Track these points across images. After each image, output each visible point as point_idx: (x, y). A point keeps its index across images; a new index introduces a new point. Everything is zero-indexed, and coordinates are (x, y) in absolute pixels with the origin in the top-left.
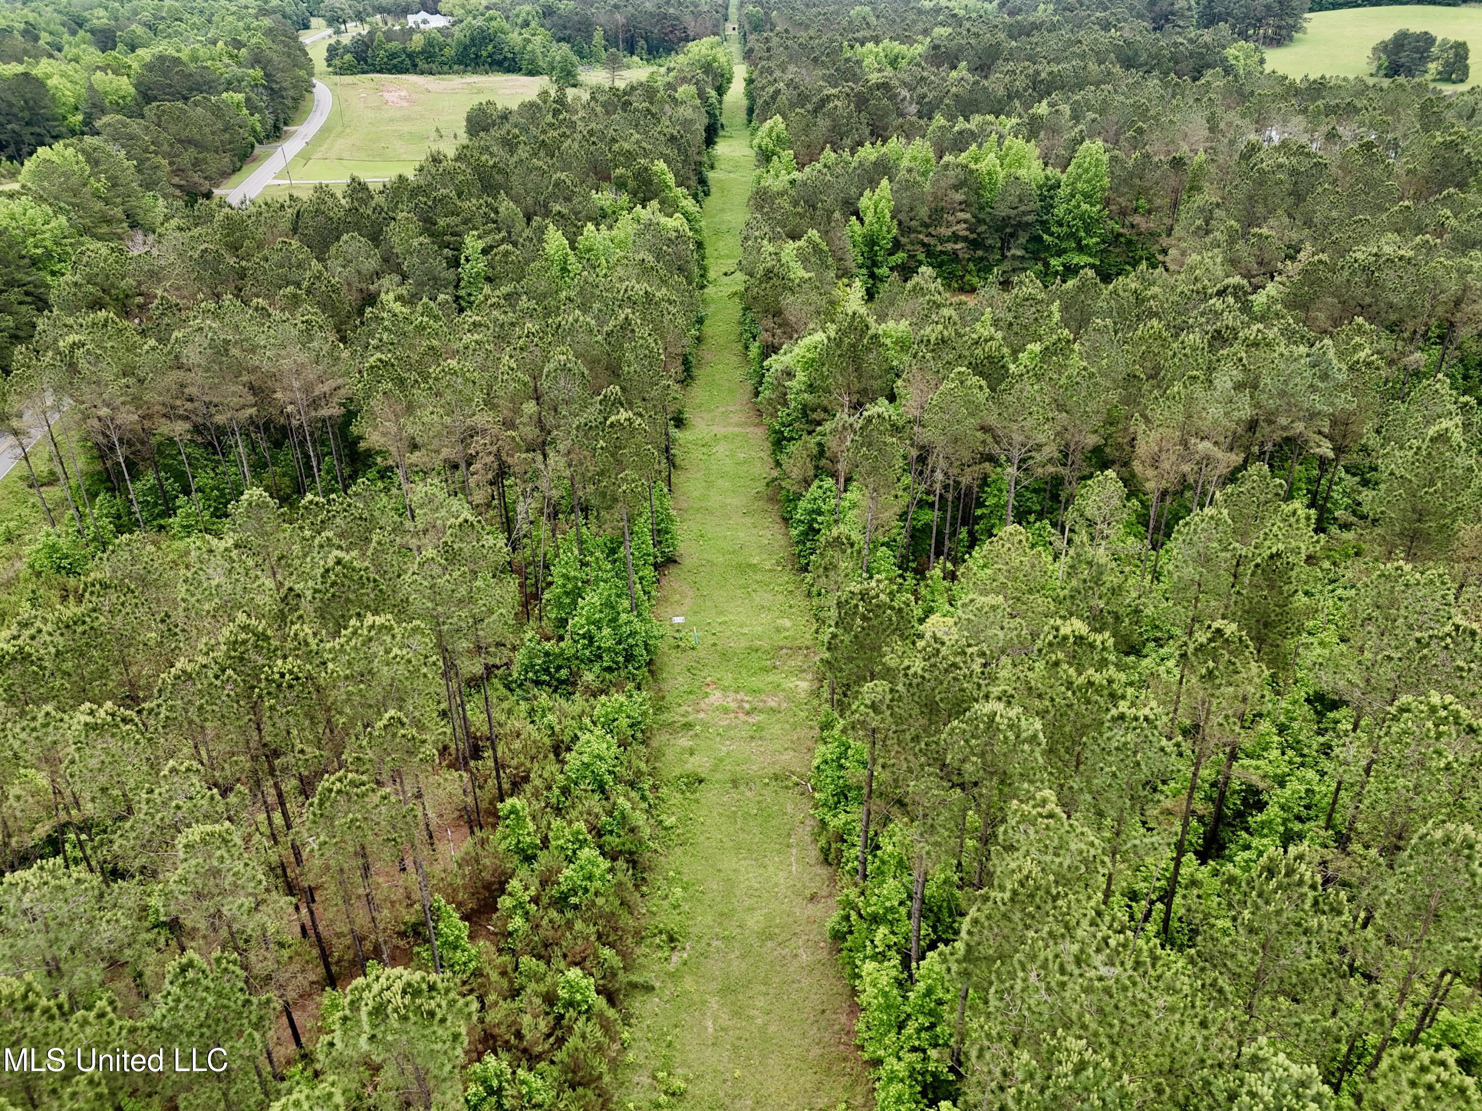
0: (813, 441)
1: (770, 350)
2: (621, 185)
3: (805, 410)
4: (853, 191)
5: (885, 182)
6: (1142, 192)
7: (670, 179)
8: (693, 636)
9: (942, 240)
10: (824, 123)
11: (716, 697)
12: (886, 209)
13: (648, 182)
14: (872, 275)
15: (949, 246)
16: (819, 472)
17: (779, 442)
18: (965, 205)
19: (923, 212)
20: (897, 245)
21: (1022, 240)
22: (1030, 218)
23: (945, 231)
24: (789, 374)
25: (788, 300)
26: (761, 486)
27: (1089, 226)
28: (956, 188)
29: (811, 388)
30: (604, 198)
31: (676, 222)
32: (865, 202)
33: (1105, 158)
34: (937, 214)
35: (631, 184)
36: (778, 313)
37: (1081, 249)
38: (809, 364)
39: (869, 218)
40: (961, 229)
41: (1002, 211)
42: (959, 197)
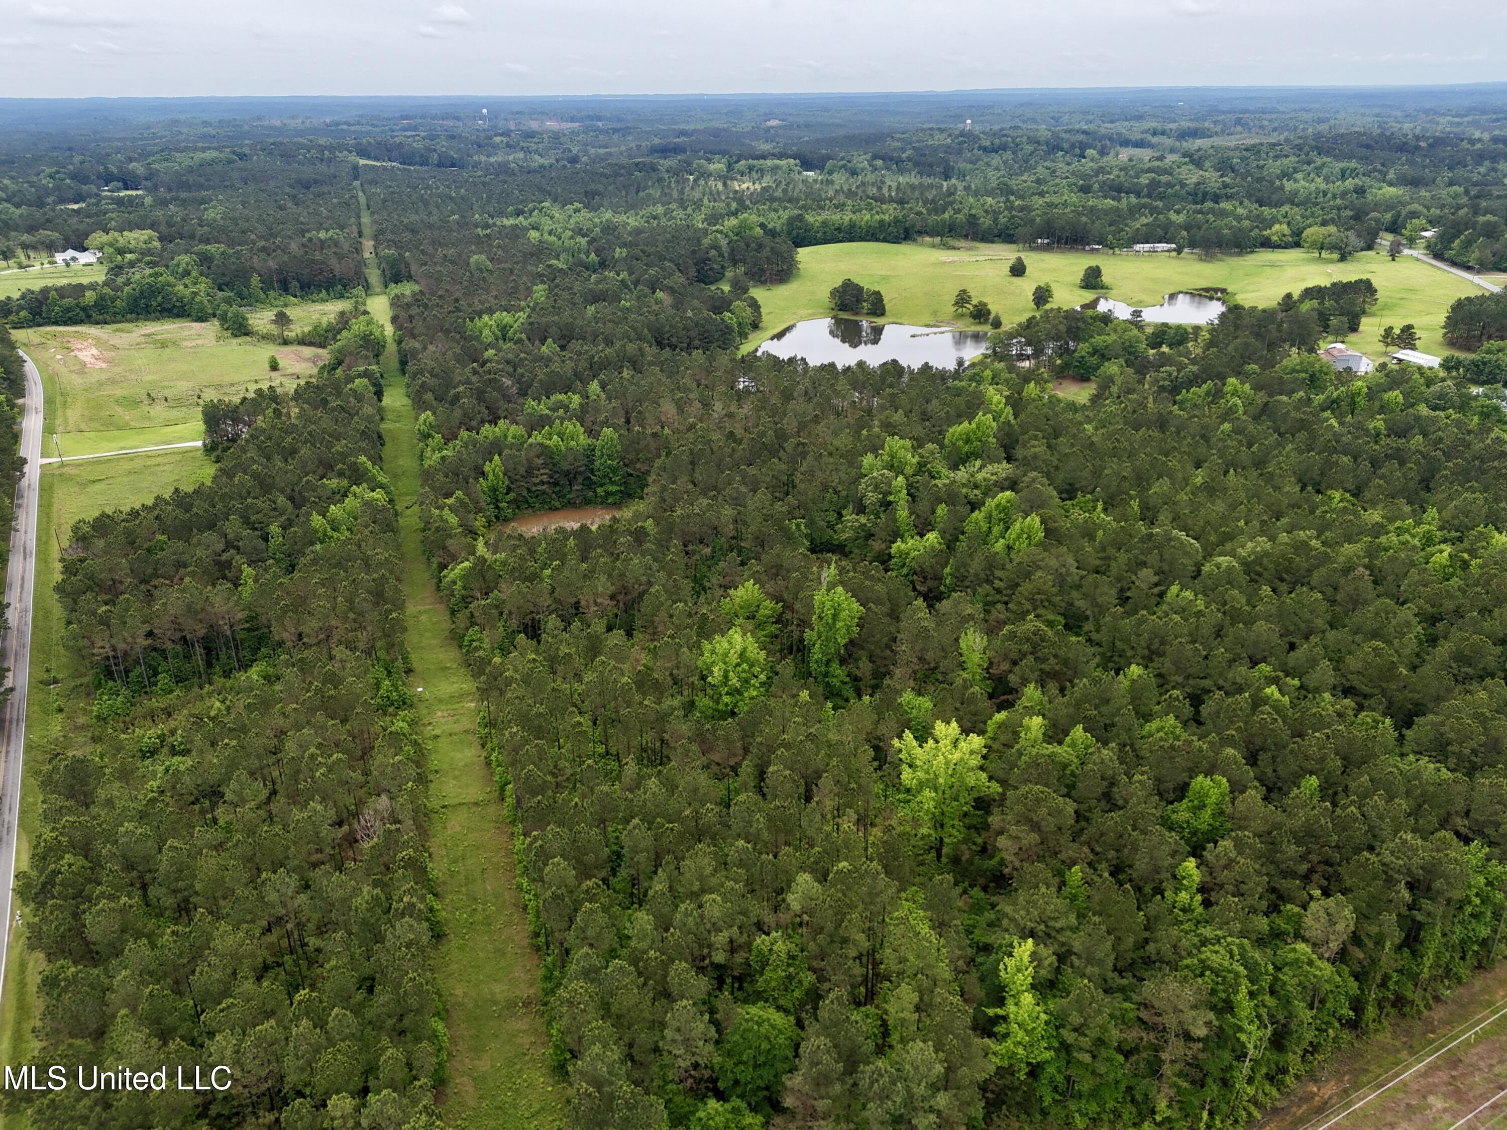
0: (467, 612)
1: (443, 567)
2: (341, 474)
3: (463, 598)
4: (480, 462)
5: (496, 457)
6: (638, 452)
7: (369, 464)
8: (427, 695)
9: (535, 485)
10: (458, 413)
11: (439, 714)
12: (499, 471)
13: (357, 470)
14: (497, 507)
15: (539, 488)
16: (473, 624)
17: (453, 613)
18: (545, 465)
19: (522, 470)
20: (509, 490)
21: (580, 480)
22: (582, 469)
23: (537, 480)
24: (454, 583)
25: (449, 542)
26: (447, 633)
27: (614, 470)
28: (538, 457)
29: (465, 588)
30: (333, 483)
31: (378, 494)
32: (487, 468)
33: (616, 436)
34: (529, 472)
35: (347, 473)
36: (444, 548)
37: (612, 483)
38: (463, 577)
39: (491, 477)
40: (545, 478)
41: (565, 466)
42: (540, 461)
